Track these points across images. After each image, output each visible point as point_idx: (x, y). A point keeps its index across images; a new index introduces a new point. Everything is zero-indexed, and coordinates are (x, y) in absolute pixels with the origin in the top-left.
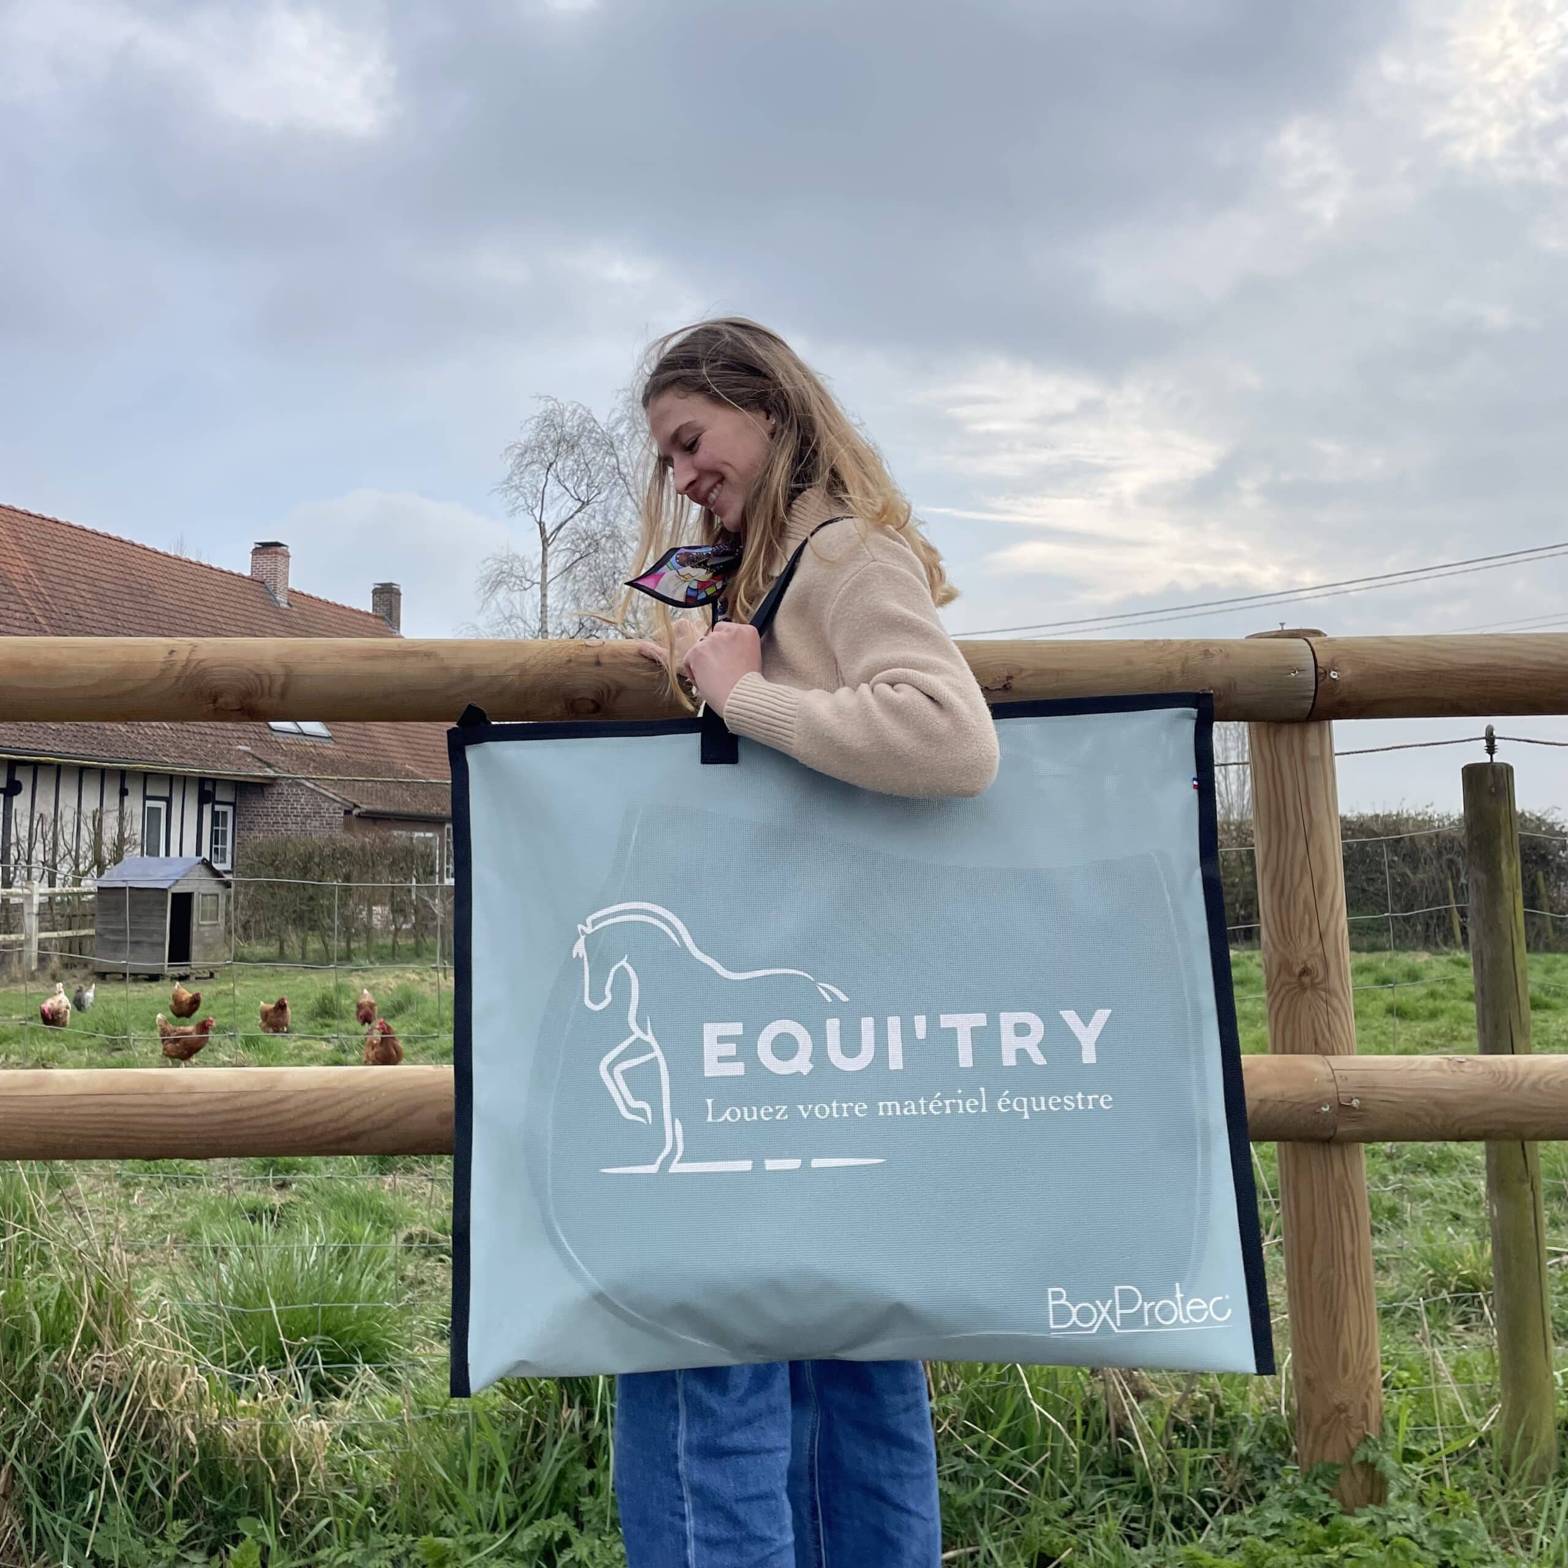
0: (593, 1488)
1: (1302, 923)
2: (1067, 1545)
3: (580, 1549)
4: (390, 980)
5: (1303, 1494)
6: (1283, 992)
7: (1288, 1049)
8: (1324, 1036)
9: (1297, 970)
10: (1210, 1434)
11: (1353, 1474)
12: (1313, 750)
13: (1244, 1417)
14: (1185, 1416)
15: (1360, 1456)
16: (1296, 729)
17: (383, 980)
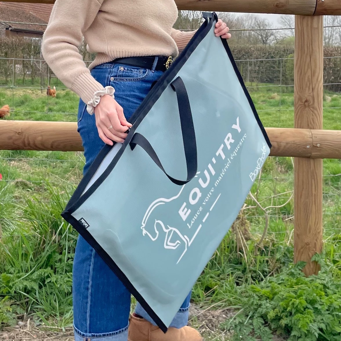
0: (60, 260)
1: (307, 85)
2: (216, 285)
3: (53, 279)
4: (21, 92)
5: (293, 271)
6: (299, 108)
7: (299, 126)
8: (311, 123)
9: (304, 101)
10: (270, 252)
11: (310, 265)
12: (315, 25)
13: (280, 247)
14: (262, 246)
15: (313, 259)
16: (310, 18)
17: (18, 92)
